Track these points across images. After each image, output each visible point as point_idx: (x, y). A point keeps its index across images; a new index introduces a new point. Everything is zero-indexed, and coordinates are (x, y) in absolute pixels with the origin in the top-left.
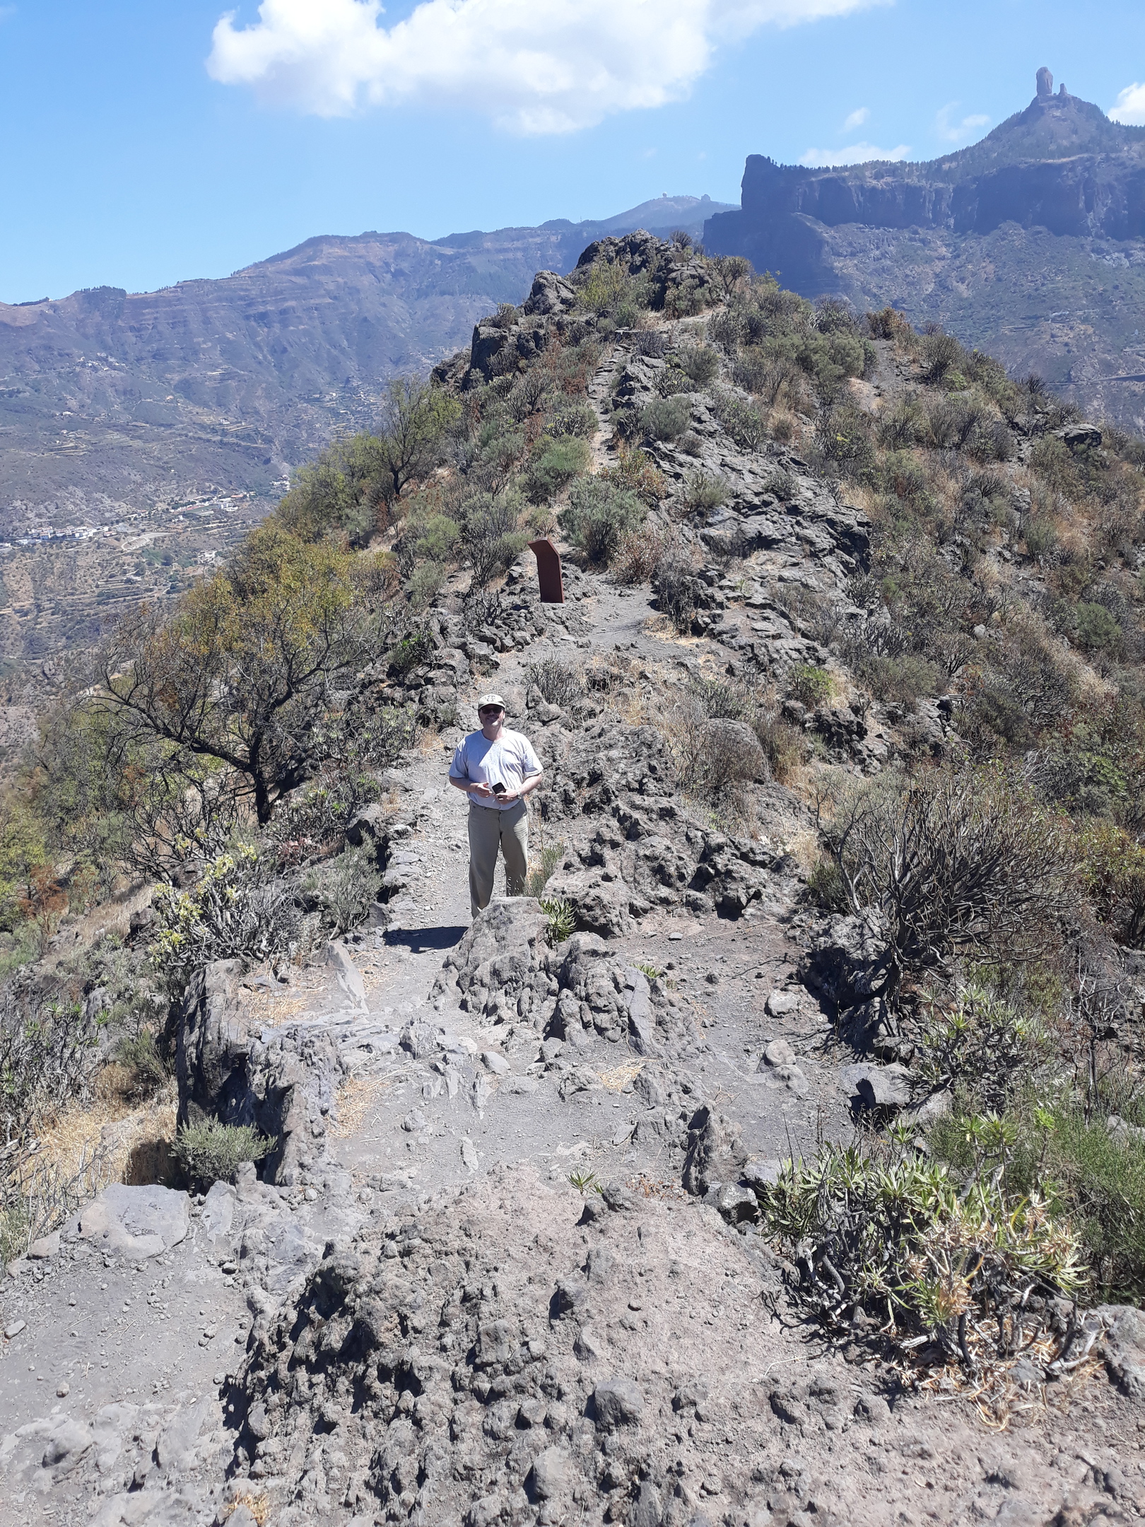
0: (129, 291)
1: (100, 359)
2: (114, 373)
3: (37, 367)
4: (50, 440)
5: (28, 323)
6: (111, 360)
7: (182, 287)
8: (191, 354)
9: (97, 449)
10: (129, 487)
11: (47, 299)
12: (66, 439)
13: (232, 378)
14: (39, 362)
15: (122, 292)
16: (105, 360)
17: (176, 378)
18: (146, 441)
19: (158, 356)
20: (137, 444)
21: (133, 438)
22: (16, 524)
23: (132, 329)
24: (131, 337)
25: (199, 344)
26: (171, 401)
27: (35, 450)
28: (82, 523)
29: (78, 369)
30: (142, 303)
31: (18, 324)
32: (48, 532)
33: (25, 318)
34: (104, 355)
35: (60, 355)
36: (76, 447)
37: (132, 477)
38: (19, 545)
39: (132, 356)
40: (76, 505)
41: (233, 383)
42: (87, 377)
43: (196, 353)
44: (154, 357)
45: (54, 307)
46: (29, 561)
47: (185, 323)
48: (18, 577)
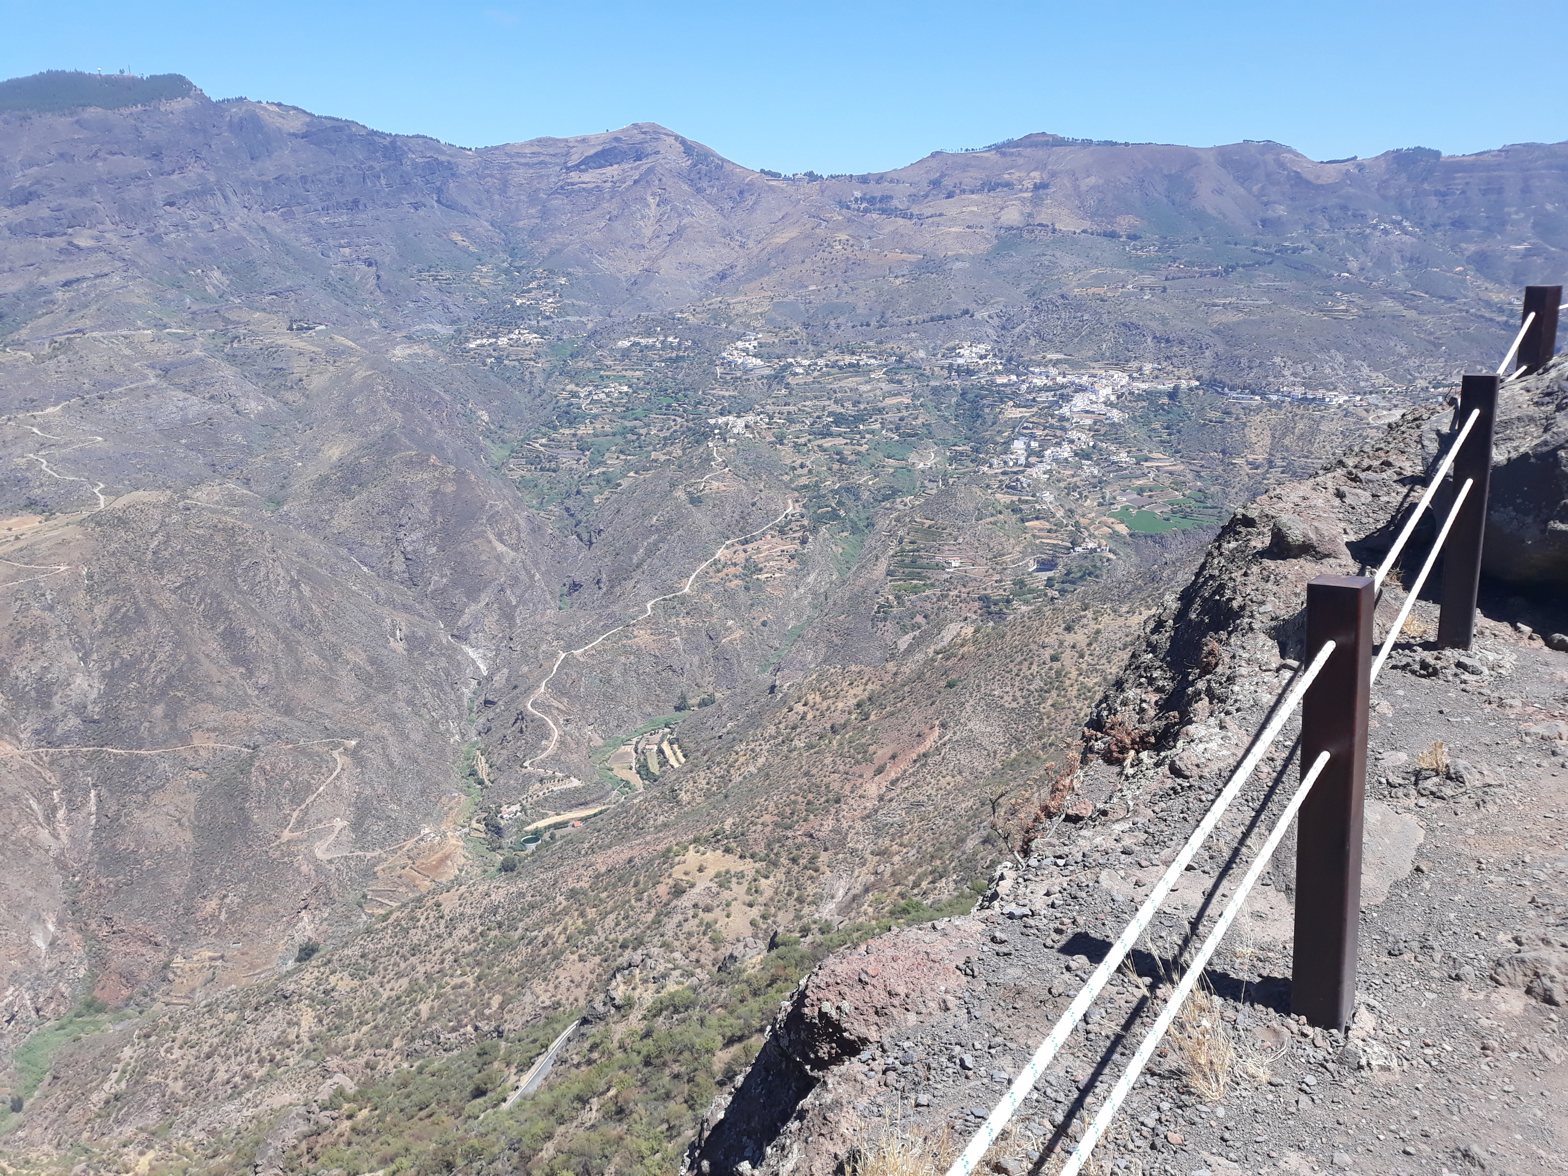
0: (1445, 153)
1: (1394, 222)
2: (1405, 238)
3: (1327, 226)
4: (1322, 301)
5: (1330, 181)
6: (1405, 223)
7: (1507, 151)
8: (1498, 223)
9: (1368, 316)
10: (1391, 359)
11: (1355, 158)
12: (1338, 301)
13: (1538, 255)
14: (1331, 220)
15: (1437, 154)
16: (1400, 223)
17: (1472, 248)
18: (1421, 313)
19: (1459, 224)
20: (1411, 314)
21: (1408, 307)
22: (1271, 379)
23: (1437, 193)
24: (1433, 202)
25: (1509, 214)
26: (1460, 273)
27: (1305, 309)
28: (1335, 389)
29: (1368, 231)
30: (1457, 166)
31: (1320, 182)
32: (1298, 392)
33: (1330, 176)
34: (1399, 218)
35: (1354, 216)
36: (1347, 311)
37: (1398, 348)
38: (1268, 400)
39: (1429, 220)
40: (1333, 369)
41: (1539, 261)
42: (1376, 240)
43: (1503, 223)
44: (1453, 224)
45: (1361, 167)
46: (1274, 417)
47: (1500, 191)
48: (1259, 430)
